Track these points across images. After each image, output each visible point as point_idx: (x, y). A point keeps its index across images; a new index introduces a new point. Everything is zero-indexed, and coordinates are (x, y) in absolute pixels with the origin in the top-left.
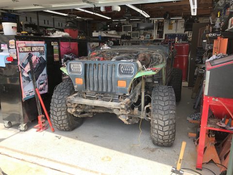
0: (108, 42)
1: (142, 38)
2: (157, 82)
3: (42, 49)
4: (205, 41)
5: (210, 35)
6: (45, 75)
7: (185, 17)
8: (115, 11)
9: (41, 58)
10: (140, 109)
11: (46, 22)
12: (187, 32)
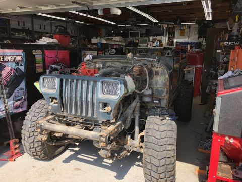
0: (109, 50)
1: (151, 45)
2: (157, 102)
3: (19, 58)
4: (219, 51)
5: (226, 44)
6: (23, 89)
7: (198, 23)
8: (115, 15)
9: (16, 70)
10: (132, 137)
11: (43, 27)
12: (201, 40)
